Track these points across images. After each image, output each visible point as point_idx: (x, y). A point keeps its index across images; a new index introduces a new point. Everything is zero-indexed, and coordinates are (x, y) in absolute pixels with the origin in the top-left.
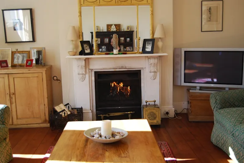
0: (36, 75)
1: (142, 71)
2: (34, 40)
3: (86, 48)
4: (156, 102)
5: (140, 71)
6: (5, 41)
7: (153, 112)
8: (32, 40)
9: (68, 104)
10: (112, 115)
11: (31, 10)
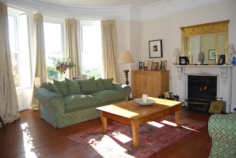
0: (156, 75)
1: (218, 77)
2: (162, 56)
3: (183, 61)
4: (223, 99)
5: (217, 76)
6: (149, 57)
7: (217, 105)
8: (161, 56)
9: (172, 93)
10: (195, 103)
11: (161, 41)
